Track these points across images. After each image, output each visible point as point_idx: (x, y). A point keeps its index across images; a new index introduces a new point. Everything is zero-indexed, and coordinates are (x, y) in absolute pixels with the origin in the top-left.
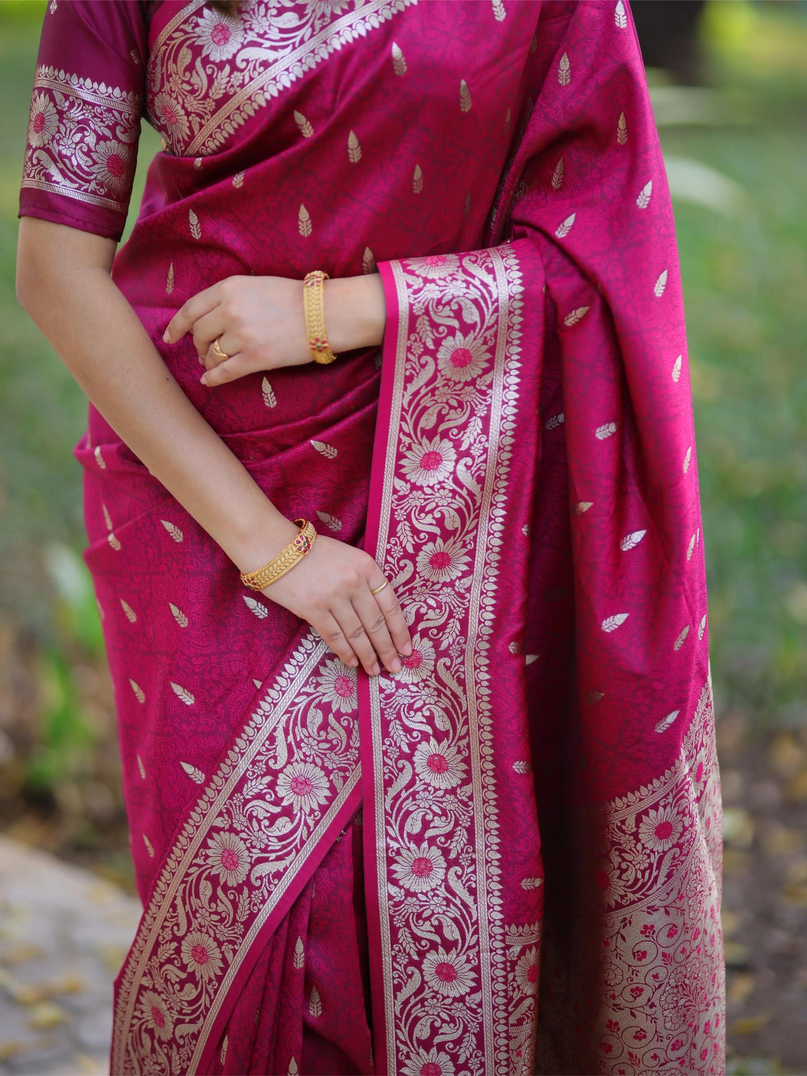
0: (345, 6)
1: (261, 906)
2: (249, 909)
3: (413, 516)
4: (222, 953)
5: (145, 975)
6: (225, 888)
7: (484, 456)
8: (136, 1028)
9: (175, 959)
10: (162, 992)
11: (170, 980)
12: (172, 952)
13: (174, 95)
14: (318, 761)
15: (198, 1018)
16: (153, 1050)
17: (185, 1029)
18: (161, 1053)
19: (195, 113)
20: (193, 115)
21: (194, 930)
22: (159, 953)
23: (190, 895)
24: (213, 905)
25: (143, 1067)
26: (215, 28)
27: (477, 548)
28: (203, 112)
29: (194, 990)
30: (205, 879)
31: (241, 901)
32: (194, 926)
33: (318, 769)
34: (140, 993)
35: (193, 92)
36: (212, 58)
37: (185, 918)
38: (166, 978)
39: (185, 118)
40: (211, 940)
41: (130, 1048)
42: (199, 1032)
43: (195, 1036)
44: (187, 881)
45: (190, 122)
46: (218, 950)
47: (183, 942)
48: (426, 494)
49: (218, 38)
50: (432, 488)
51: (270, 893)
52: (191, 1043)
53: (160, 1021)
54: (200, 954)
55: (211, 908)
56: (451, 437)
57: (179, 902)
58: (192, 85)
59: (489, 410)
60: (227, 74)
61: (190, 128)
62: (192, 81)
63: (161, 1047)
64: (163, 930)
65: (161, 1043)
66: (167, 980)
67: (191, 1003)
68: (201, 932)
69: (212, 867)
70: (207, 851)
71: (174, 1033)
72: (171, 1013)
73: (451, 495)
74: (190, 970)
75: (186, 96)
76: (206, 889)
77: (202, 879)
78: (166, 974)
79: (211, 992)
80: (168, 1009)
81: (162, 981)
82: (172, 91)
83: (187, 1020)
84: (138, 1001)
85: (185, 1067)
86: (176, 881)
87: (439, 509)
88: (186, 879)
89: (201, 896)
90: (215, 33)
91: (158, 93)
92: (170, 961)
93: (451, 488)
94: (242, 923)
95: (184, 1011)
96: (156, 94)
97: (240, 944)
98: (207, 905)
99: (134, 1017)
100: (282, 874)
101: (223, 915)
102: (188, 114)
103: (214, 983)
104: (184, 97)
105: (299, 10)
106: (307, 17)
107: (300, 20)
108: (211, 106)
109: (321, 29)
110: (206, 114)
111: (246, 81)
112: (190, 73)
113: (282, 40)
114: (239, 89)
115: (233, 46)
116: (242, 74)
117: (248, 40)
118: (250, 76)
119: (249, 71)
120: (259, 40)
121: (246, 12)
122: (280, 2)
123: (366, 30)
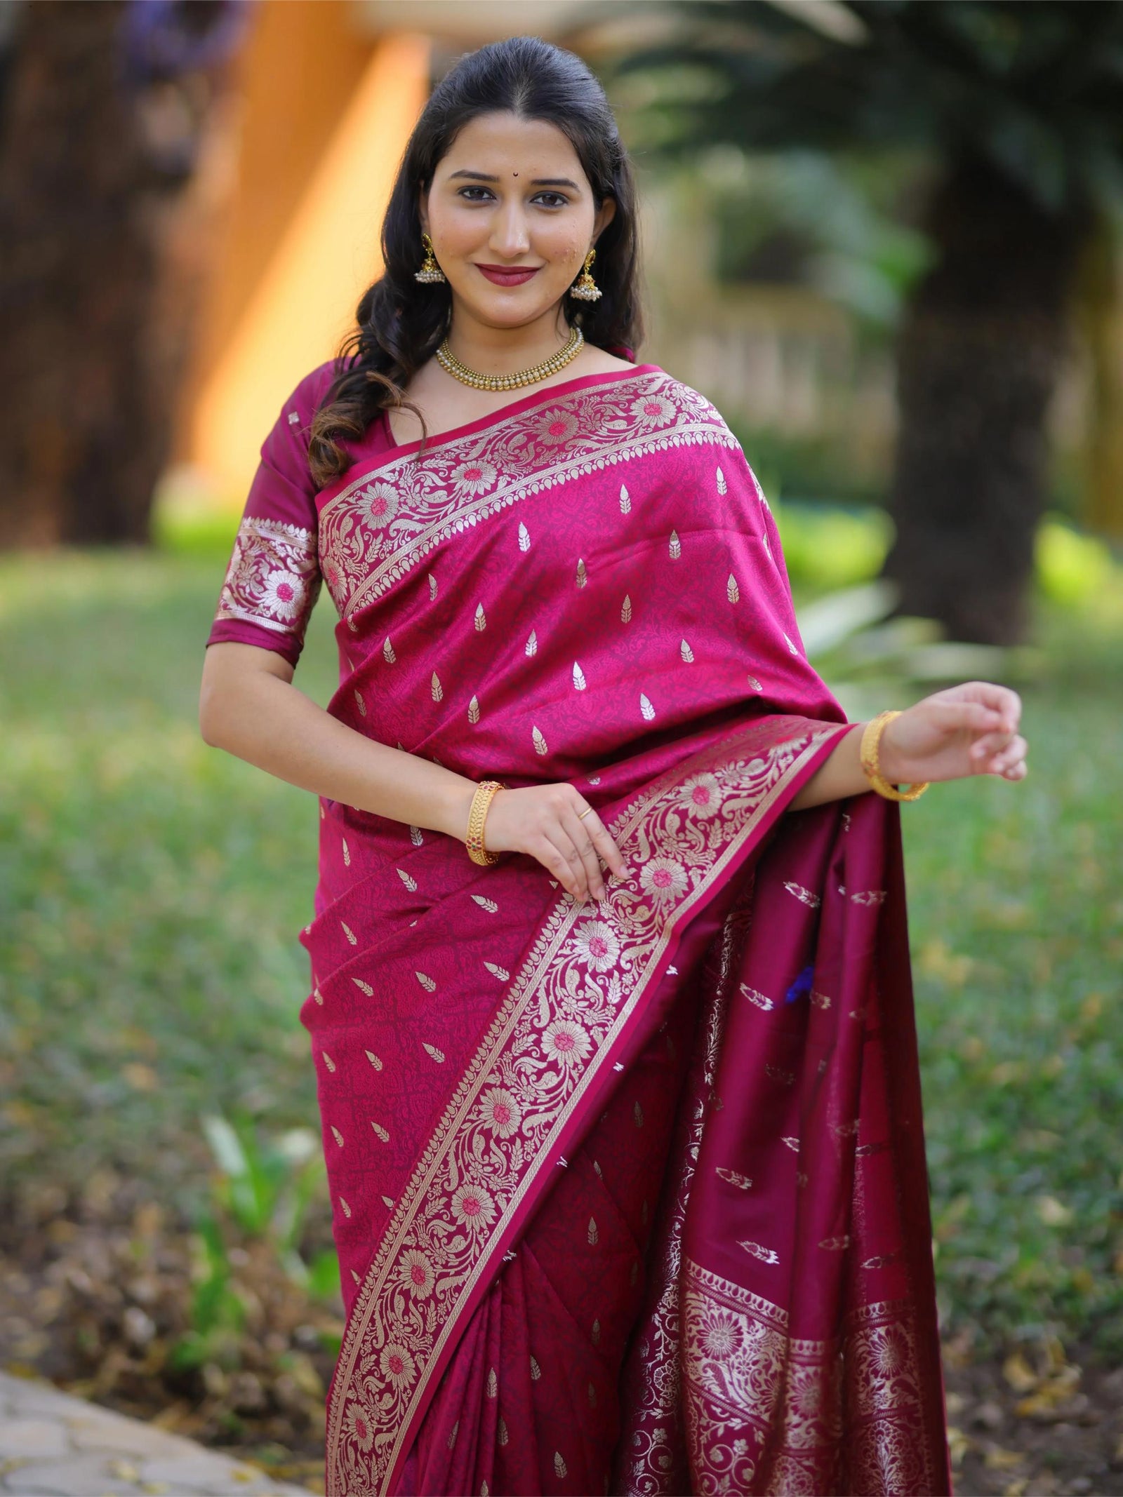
0: (489, 488)
1: (447, 1317)
2: (436, 1320)
4: (415, 1362)
5: (350, 1388)
6: (416, 1302)
8: (343, 1442)
9: (375, 1370)
10: (365, 1404)
11: (371, 1391)
12: (372, 1364)
13: (336, 558)
14: (484, 1183)
15: (393, 1427)
16: (357, 1463)
17: (384, 1438)
18: (363, 1465)
19: (353, 575)
20: (352, 577)
21: (391, 1342)
22: (361, 1366)
23: (387, 1309)
24: (406, 1318)
25: (348, 1481)
26: (375, 502)
28: (359, 574)
29: (391, 1400)
30: (399, 1294)
31: (429, 1313)
32: (390, 1338)
33: (484, 1190)
34: (346, 1407)
35: (352, 555)
36: (369, 527)
37: (382, 1331)
38: (368, 1389)
39: (345, 579)
40: (406, 1350)
41: (339, 1464)
42: (394, 1440)
43: (391, 1445)
44: (384, 1296)
45: (348, 583)
46: (411, 1360)
47: (382, 1354)
49: (376, 509)
51: (453, 1306)
52: (387, 1452)
53: (362, 1432)
54: (396, 1365)
55: (404, 1321)
57: (377, 1316)
58: (351, 549)
60: (380, 541)
61: (348, 589)
62: (352, 546)
63: (363, 1459)
64: (364, 1344)
65: (363, 1454)
66: (368, 1391)
67: (388, 1412)
68: (397, 1343)
69: (404, 1282)
70: (399, 1267)
71: (373, 1443)
72: (372, 1423)
74: (387, 1380)
75: (346, 559)
76: (399, 1302)
77: (396, 1293)
78: (368, 1386)
79: (406, 1400)
80: (370, 1420)
81: (364, 1393)
82: (335, 555)
83: (385, 1430)
84: (345, 1415)
85: (381, 1477)
86: (374, 1297)
88: (382, 1295)
89: (396, 1309)
90: (375, 505)
91: (324, 557)
92: (370, 1373)
94: (431, 1334)
95: (382, 1421)
96: (323, 558)
97: (430, 1353)
98: (401, 1318)
99: (342, 1431)
100: (462, 1288)
101: (415, 1327)
102: (347, 575)
103: (409, 1391)
104: (344, 560)
105: (450, 489)
106: (454, 494)
107: (448, 496)
108: (365, 568)
109: (463, 506)
110: (362, 576)
111: (395, 548)
112: (351, 539)
113: (430, 513)
114: (388, 555)
115: (388, 518)
116: (392, 542)
117: (401, 512)
118: (399, 544)
119: (399, 539)
120: (411, 513)
121: (403, 488)
122: (433, 482)
123: (502, 507)
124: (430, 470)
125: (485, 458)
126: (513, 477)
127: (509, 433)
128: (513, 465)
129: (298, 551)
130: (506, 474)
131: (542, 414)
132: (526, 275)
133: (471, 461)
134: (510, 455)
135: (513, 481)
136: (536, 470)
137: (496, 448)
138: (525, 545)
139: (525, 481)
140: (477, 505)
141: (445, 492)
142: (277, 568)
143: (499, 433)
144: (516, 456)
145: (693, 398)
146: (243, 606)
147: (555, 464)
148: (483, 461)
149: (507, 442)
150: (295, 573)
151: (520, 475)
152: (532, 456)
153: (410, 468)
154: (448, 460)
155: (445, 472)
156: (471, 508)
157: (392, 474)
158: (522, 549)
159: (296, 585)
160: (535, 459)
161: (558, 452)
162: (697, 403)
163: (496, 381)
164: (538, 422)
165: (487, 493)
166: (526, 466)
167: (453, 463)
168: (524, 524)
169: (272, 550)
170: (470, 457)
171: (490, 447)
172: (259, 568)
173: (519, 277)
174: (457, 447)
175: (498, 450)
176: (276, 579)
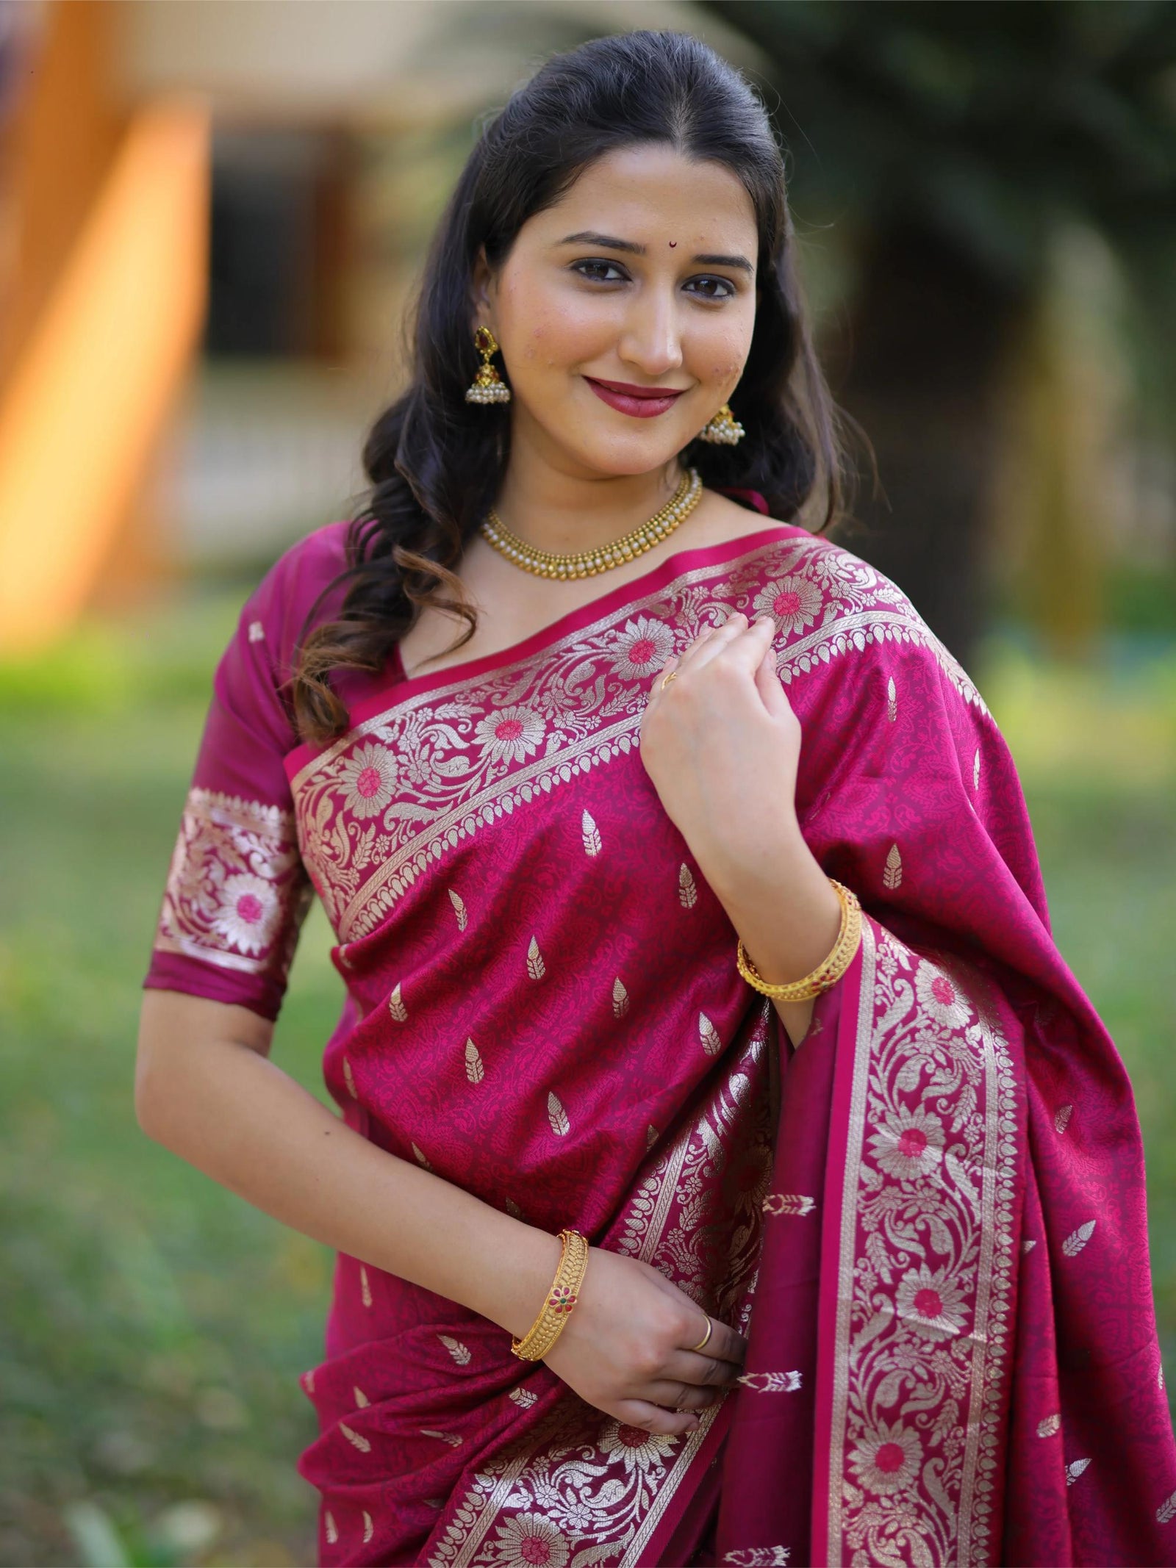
0: (532, 752)
3: (887, 1225)
7: (981, 1146)
19: (339, 886)
20: (338, 888)
26: (363, 775)
27: (978, 1292)
28: (347, 885)
35: (334, 857)
36: (355, 814)
48: (904, 1193)
49: (365, 786)
50: (913, 1183)
56: (940, 1110)
58: (333, 848)
59: (983, 1077)
60: (372, 837)
61: (336, 905)
62: (333, 844)
73: (938, 1197)
75: (328, 862)
87: (923, 1216)
90: (363, 780)
93: (940, 1187)
104: (326, 863)
105: (473, 753)
106: (480, 763)
107: (471, 766)
108: (356, 878)
109: (494, 782)
110: (351, 889)
111: (393, 848)
112: (331, 832)
113: (444, 794)
114: (385, 858)
115: (382, 799)
116: (389, 838)
117: (401, 791)
118: (398, 842)
119: (398, 834)
120: (414, 793)
121: (404, 753)
122: (450, 743)
123: (553, 785)
124: (445, 721)
125: (530, 702)
126: (570, 734)
127: (569, 659)
128: (572, 713)
129: (268, 841)
130: (559, 729)
131: (620, 627)
132: (666, 402)
133: (508, 707)
134: (567, 697)
135: (571, 741)
136: (607, 722)
137: (548, 685)
138: (593, 843)
139: (590, 742)
140: (514, 779)
141: (466, 760)
142: (236, 872)
143: (556, 659)
144: (576, 699)
145: (850, 573)
146: (189, 932)
147: (636, 713)
148: (526, 706)
149: (565, 676)
150: (263, 878)
151: (581, 732)
152: (601, 699)
153: (417, 720)
154: (474, 705)
155: (467, 725)
156: (504, 785)
157: (389, 729)
158: (589, 852)
159: (267, 897)
160: (604, 703)
161: (641, 692)
162: (855, 581)
163: (566, 565)
164: (614, 640)
165: (530, 760)
166: (589, 715)
167: (481, 710)
168: (590, 813)
169: (230, 843)
170: (506, 701)
171: (540, 683)
172: (210, 871)
173: (657, 404)
174: (490, 684)
175: (550, 689)
176: (237, 889)
